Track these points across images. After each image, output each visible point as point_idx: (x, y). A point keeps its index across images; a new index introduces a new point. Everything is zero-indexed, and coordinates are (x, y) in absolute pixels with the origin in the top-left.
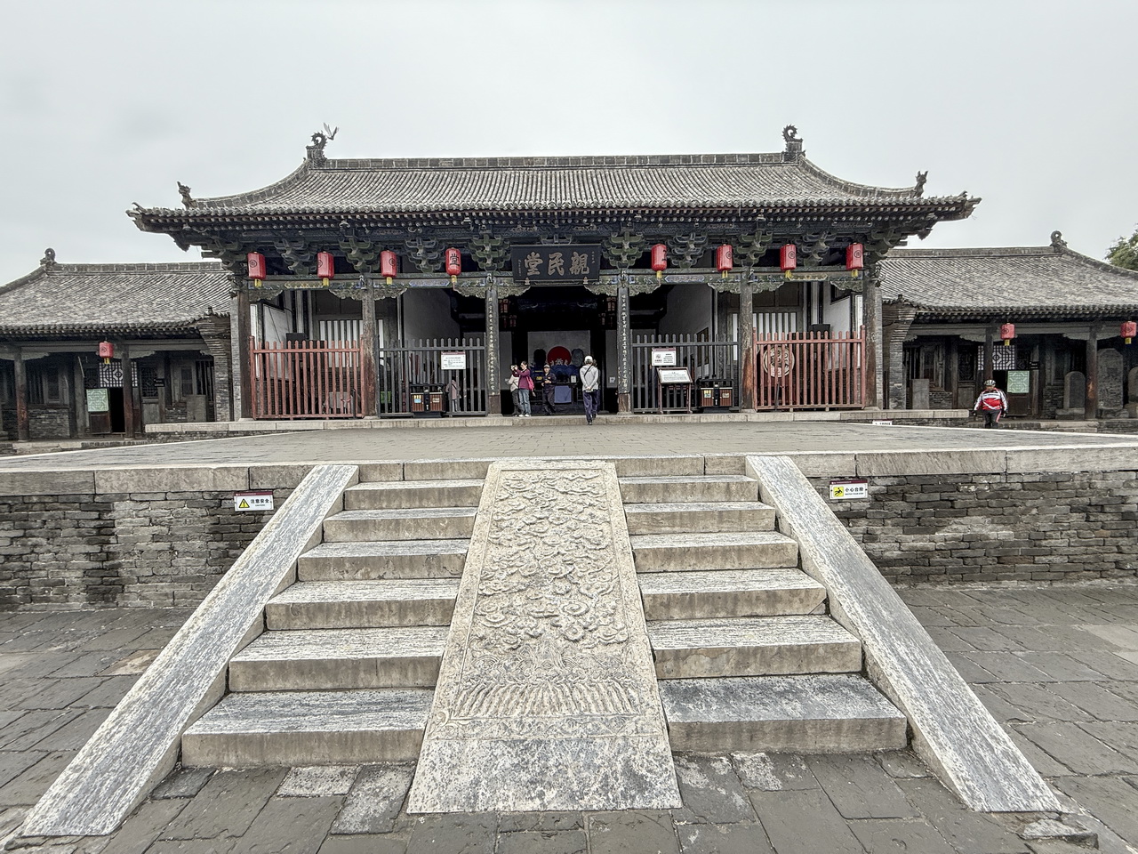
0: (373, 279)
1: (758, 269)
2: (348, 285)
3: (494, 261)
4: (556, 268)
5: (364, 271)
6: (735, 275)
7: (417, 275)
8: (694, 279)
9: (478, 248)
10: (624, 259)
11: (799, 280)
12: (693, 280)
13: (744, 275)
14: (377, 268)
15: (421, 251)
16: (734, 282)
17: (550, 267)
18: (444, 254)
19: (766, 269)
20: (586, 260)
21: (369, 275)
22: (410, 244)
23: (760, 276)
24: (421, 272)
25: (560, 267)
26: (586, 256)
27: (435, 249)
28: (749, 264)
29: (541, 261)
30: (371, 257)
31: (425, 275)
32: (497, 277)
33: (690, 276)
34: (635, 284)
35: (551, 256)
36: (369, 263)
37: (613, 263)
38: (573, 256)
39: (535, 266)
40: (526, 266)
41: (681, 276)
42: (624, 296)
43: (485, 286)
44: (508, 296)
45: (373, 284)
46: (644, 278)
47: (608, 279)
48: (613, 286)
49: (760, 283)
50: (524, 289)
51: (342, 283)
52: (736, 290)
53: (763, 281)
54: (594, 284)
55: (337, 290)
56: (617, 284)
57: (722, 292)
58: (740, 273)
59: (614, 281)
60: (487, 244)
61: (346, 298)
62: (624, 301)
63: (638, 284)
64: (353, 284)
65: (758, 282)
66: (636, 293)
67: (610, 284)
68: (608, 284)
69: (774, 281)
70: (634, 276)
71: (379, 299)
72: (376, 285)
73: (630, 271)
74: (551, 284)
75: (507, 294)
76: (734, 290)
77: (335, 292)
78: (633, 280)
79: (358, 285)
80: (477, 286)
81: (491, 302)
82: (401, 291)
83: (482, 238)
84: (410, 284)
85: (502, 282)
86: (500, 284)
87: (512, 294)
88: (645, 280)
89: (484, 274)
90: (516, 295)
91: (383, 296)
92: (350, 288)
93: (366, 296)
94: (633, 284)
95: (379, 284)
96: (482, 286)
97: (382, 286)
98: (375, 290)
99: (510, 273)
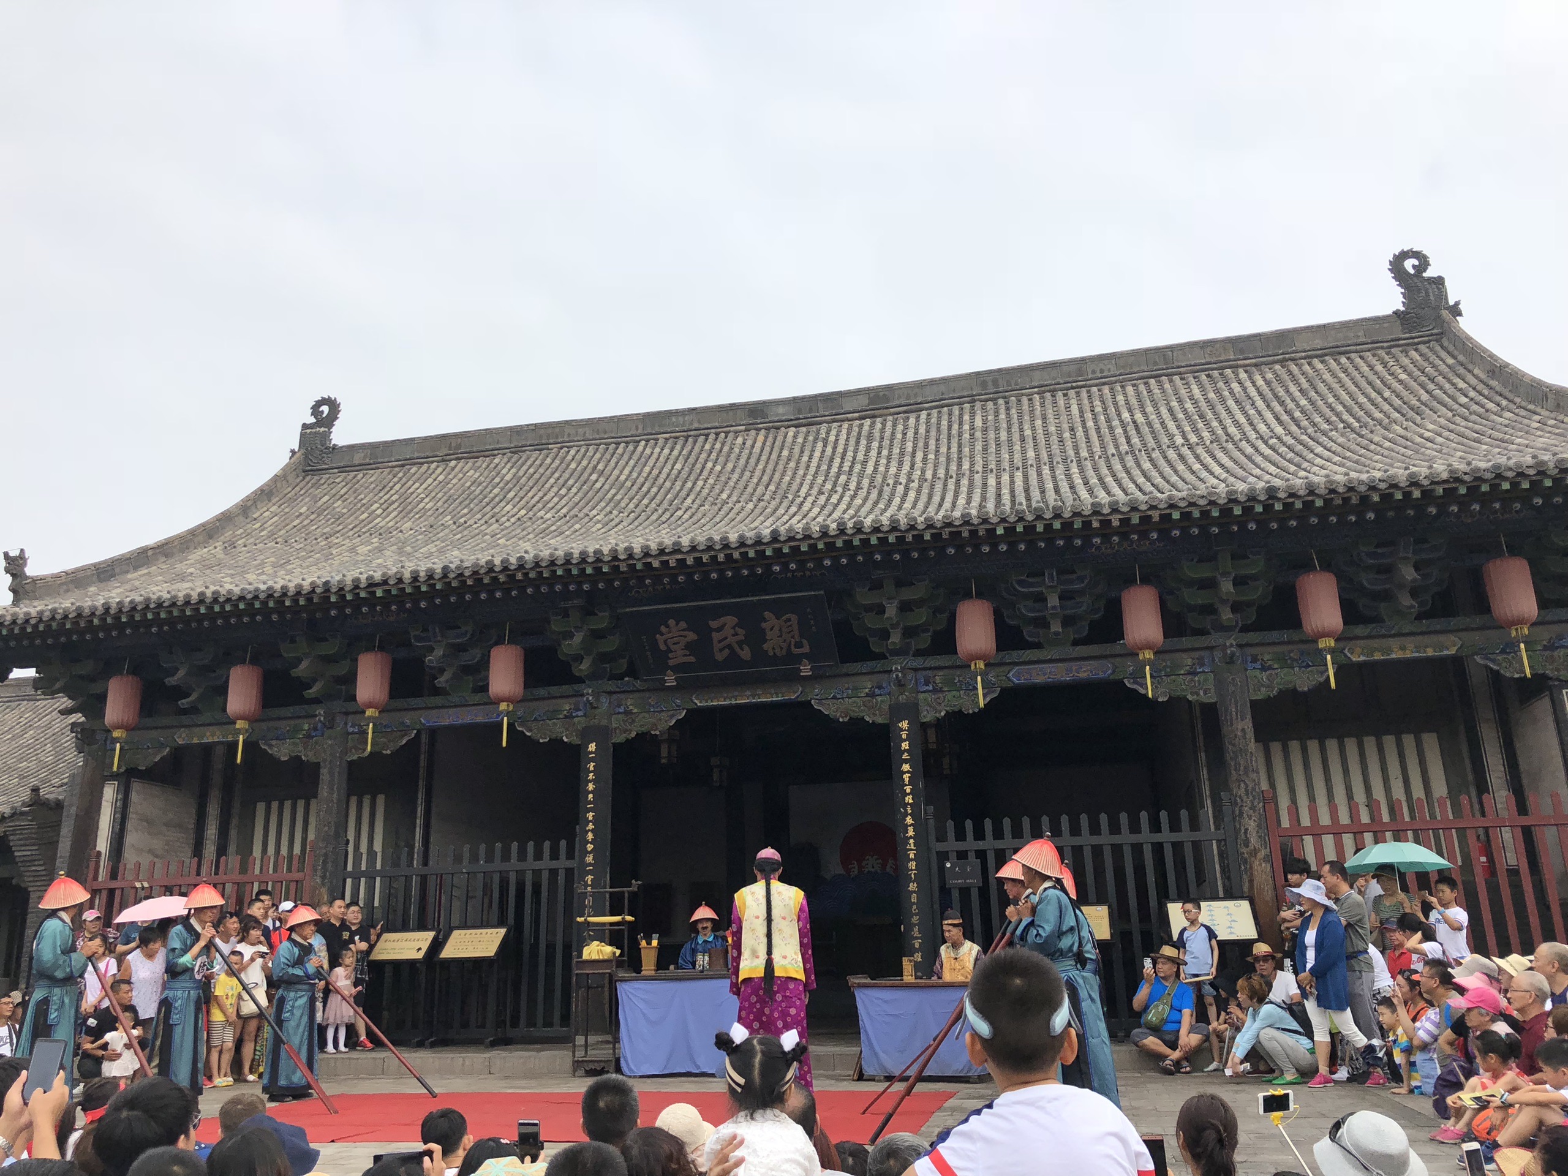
0: (347, 714)
1: (1255, 636)
2: (296, 730)
3: (604, 658)
4: (729, 646)
5: (325, 699)
6: (1196, 654)
7: (441, 699)
8: (1086, 670)
9: (564, 634)
10: (895, 638)
11: (1378, 656)
12: (1083, 675)
13: (1218, 655)
14: (345, 692)
15: (436, 654)
16: (1195, 673)
17: (717, 646)
18: (484, 659)
19: (1274, 636)
20: (796, 627)
21: (339, 705)
23: (1266, 654)
24: (443, 693)
25: (740, 643)
26: (794, 618)
28: (1223, 629)
29: (692, 636)
31: (454, 698)
32: (610, 693)
33: (1074, 666)
34: (935, 691)
35: (714, 624)
36: (338, 681)
37: (875, 645)
38: (765, 620)
39: (682, 645)
40: (663, 647)
41: (1046, 667)
42: (904, 724)
43: (585, 715)
44: (633, 734)
45: (346, 724)
46: (959, 676)
47: (867, 684)
48: (879, 699)
49: (1269, 672)
50: (672, 716)
51: (285, 726)
52: (1201, 693)
53: (1276, 666)
54: (834, 698)
55: (274, 742)
56: (889, 694)
57: (1166, 699)
58: (1211, 648)
59: (880, 687)
60: (578, 628)
61: (291, 758)
62: (904, 736)
63: (941, 691)
64: (306, 727)
65: (1264, 669)
66: (938, 715)
67: (872, 695)
68: (867, 695)
69: (1308, 666)
70: (930, 673)
71: (355, 757)
72: (353, 726)
73: (919, 662)
74: (734, 702)
75: (631, 731)
76: (1198, 695)
77: (271, 746)
78: (927, 683)
79: (315, 729)
80: (566, 717)
81: (591, 753)
82: (403, 736)
83: (566, 615)
84: (421, 721)
85: (623, 703)
86: (617, 710)
87: (645, 730)
88: (959, 681)
89: (582, 687)
90: (653, 732)
91: (365, 750)
92: (300, 736)
93: (328, 753)
94: (930, 692)
95: (360, 725)
96: (577, 716)
97: (364, 727)
98: (350, 737)
99: (638, 684)
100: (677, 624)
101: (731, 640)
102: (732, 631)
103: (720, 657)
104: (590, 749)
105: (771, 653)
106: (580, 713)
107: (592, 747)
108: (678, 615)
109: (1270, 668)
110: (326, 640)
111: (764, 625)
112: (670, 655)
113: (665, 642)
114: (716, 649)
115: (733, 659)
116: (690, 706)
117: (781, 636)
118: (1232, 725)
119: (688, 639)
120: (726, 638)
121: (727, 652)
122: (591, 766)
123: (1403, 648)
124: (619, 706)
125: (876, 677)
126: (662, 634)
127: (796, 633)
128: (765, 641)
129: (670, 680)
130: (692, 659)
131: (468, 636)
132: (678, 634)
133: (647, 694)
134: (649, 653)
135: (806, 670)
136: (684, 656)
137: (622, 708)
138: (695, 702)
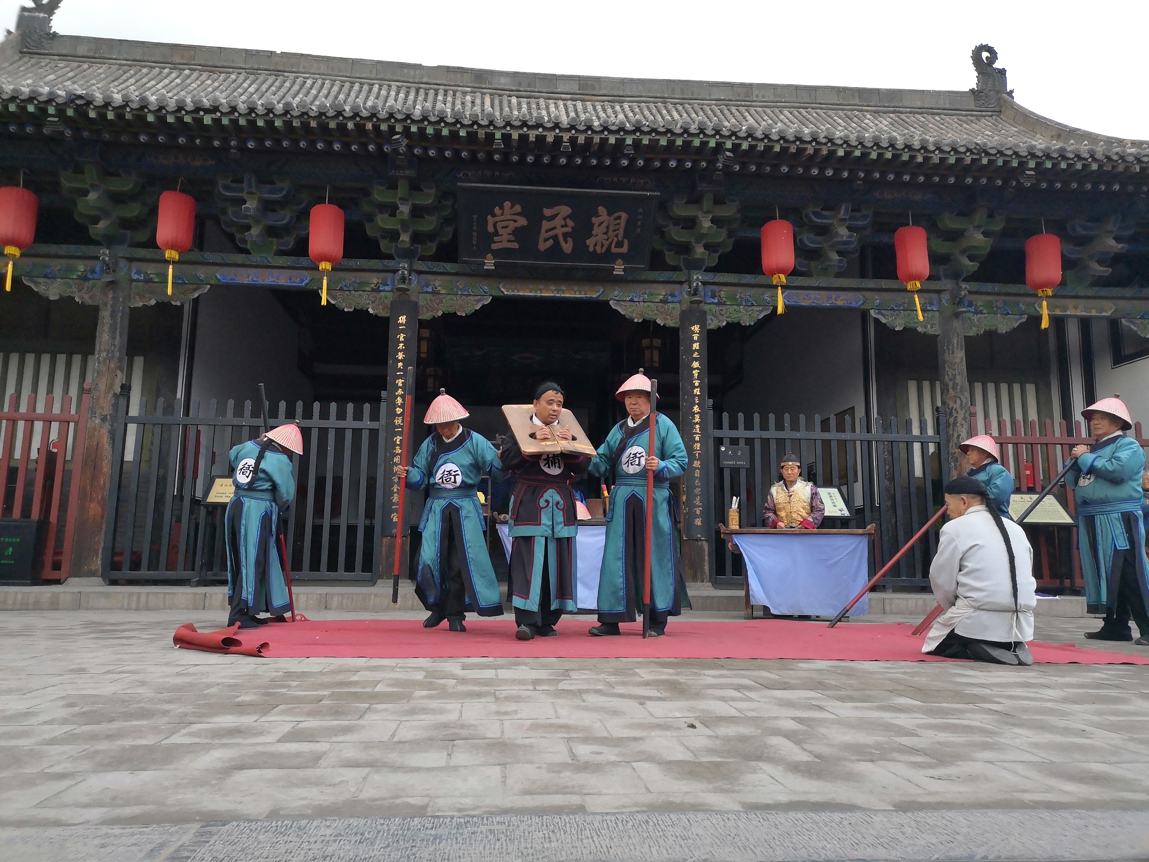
0: (131, 260)
1: (974, 286)
2: (72, 270)
3: (416, 238)
4: (555, 238)
5: (110, 241)
7: (240, 258)
8: (842, 300)
9: (382, 207)
10: (699, 251)
11: (1058, 312)
12: (840, 303)
13: (945, 297)
14: (143, 236)
15: (251, 205)
17: (543, 235)
18: (304, 215)
19: (989, 287)
20: (623, 225)
21: (122, 250)
22: (227, 188)
23: (980, 301)
24: (247, 252)
25: (565, 235)
26: (624, 216)
27: (282, 204)
28: (956, 276)
29: (522, 222)
30: (133, 211)
31: (256, 258)
32: (419, 273)
33: (834, 294)
34: (719, 304)
35: (547, 212)
36: (126, 224)
37: (670, 258)
38: (597, 215)
39: (509, 230)
40: (490, 229)
41: (813, 294)
42: (696, 328)
43: (392, 291)
44: (440, 313)
45: (130, 270)
46: (740, 293)
47: (662, 291)
48: (671, 305)
49: (979, 316)
50: (478, 301)
51: (56, 264)
52: (929, 326)
53: (985, 311)
54: (632, 301)
55: (41, 280)
56: (680, 302)
57: (901, 329)
58: (939, 292)
59: (673, 295)
60: (403, 200)
61: (62, 299)
62: (695, 338)
63: (724, 304)
64: (82, 268)
65: (976, 313)
66: (720, 324)
67: (664, 301)
68: (662, 301)
69: (1008, 314)
70: (716, 288)
71: (140, 304)
72: (138, 273)
73: (709, 277)
74: (539, 294)
75: (438, 310)
76: (926, 327)
77: (36, 283)
78: (713, 296)
79: (93, 271)
80: (373, 290)
81: (402, 324)
82: (195, 290)
83: (393, 187)
84: (216, 277)
85: (432, 283)
86: (425, 289)
87: (451, 310)
88: (740, 297)
89: (391, 264)
90: (459, 314)
91: (150, 299)
92: (75, 277)
93: (110, 295)
94: (715, 304)
95: (146, 273)
96: (384, 291)
97: (151, 276)
98: (134, 284)
99: (449, 267)
100: (512, 207)
101: (559, 231)
102: (563, 223)
103: (543, 246)
104: (400, 321)
105: (591, 249)
106: (387, 288)
107: (402, 319)
108: (514, 197)
109: (981, 312)
110: (118, 175)
111: (594, 220)
112: (496, 239)
113: (495, 225)
114: (541, 240)
115: (555, 251)
116: (497, 294)
117: (606, 233)
118: (953, 353)
119: (518, 225)
120: (555, 228)
121: (551, 242)
122: (402, 337)
123: (1076, 308)
124: (427, 286)
125: (670, 287)
126: (494, 215)
127: (621, 233)
128: (591, 236)
129: (489, 264)
130: (515, 245)
131: (284, 193)
132: (509, 217)
133: (454, 278)
134: (475, 234)
135: (619, 269)
136: (509, 241)
137: (430, 288)
138: (502, 289)
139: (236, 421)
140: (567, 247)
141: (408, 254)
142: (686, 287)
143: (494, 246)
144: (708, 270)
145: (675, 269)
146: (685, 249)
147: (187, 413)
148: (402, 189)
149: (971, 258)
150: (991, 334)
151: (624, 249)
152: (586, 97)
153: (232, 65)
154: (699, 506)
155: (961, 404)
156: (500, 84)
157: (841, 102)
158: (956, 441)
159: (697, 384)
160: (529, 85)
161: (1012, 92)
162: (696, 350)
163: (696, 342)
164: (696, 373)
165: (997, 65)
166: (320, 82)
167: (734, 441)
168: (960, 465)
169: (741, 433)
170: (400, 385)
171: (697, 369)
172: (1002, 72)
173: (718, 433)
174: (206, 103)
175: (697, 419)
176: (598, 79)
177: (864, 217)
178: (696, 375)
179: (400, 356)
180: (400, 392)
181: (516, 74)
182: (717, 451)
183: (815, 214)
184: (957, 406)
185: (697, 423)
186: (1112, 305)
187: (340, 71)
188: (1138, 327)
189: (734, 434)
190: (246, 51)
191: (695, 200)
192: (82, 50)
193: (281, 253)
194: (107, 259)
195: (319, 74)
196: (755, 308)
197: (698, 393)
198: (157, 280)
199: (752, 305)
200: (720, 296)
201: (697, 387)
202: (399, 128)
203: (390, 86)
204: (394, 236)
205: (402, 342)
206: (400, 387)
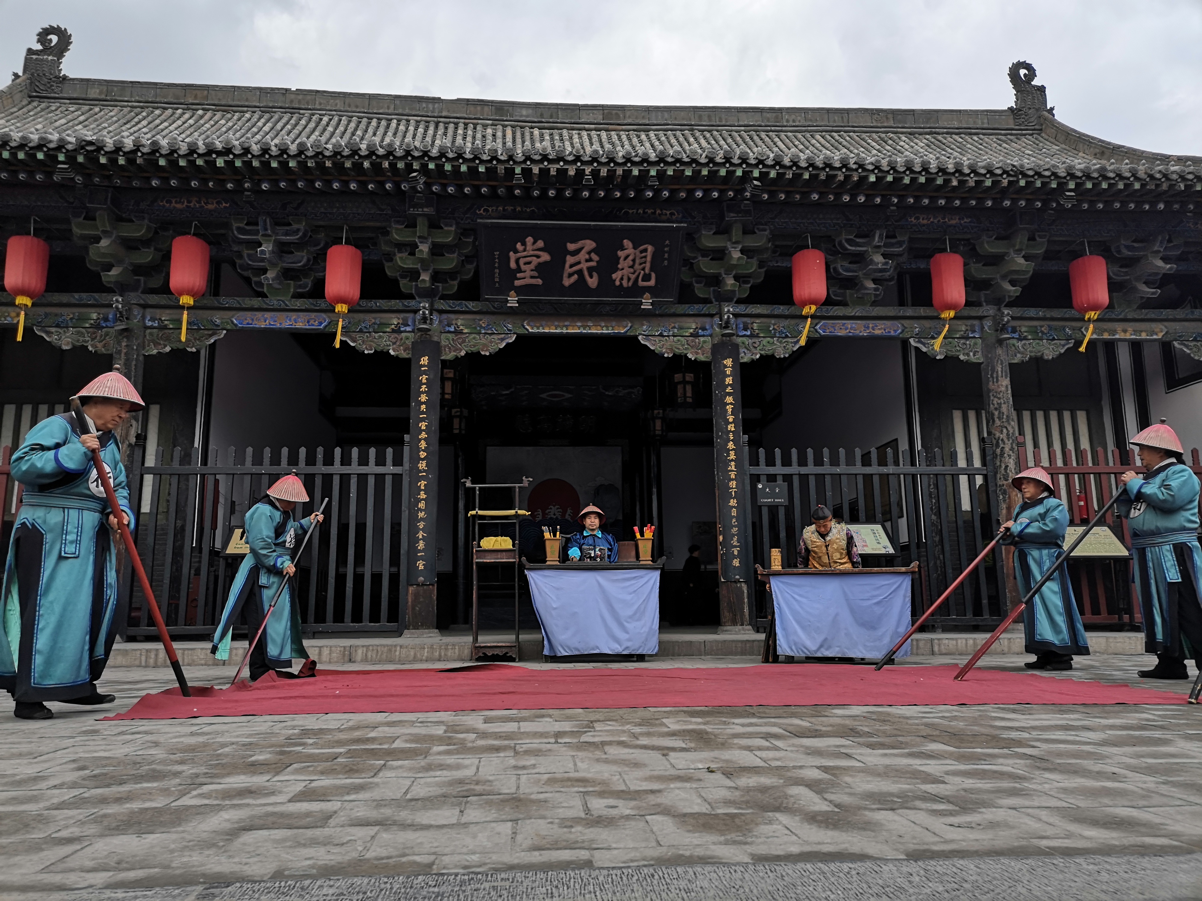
0: (145, 306)
1: (1017, 311)
2: (83, 318)
3: (436, 277)
4: (580, 272)
5: (122, 288)
6: (969, 322)
7: (256, 302)
8: (879, 329)
9: (401, 246)
10: (730, 281)
11: (1106, 336)
12: (877, 332)
13: (988, 324)
14: (156, 282)
15: (267, 248)
16: (967, 338)
17: (568, 270)
18: (320, 258)
19: (1032, 312)
20: (649, 258)
21: (134, 297)
22: (241, 230)
23: (1024, 327)
24: (263, 295)
25: (590, 270)
26: (650, 248)
27: (300, 245)
28: (998, 302)
29: (545, 257)
30: (146, 256)
31: (273, 301)
32: (441, 312)
33: (871, 323)
34: (751, 336)
35: (571, 247)
36: (138, 270)
37: (700, 291)
38: (623, 249)
39: (532, 266)
40: (513, 265)
41: (849, 323)
42: (729, 362)
43: (413, 331)
44: (463, 353)
45: (143, 317)
46: (774, 325)
47: (692, 325)
48: (702, 339)
49: (1023, 342)
50: (502, 340)
51: (68, 313)
52: (971, 354)
53: (1030, 337)
54: (661, 335)
55: (53, 330)
56: (711, 336)
57: (942, 357)
58: (981, 318)
59: (704, 329)
60: (423, 239)
61: (74, 348)
62: (728, 373)
63: (757, 336)
64: (94, 316)
65: (1020, 339)
66: (753, 357)
67: (695, 335)
68: (692, 335)
69: (1054, 339)
70: (748, 320)
71: (155, 352)
72: (152, 319)
73: (741, 309)
74: (565, 331)
75: (461, 350)
76: (968, 355)
77: (48, 333)
78: (745, 329)
79: (106, 319)
80: (393, 331)
81: (424, 366)
82: (211, 336)
83: (412, 225)
84: (232, 322)
85: (454, 322)
86: (447, 329)
87: (474, 349)
88: (774, 329)
89: (412, 303)
90: (483, 353)
91: (165, 346)
92: (87, 325)
93: (124, 344)
94: (748, 336)
95: (160, 319)
96: (405, 331)
97: (166, 322)
98: (148, 331)
99: (471, 305)
100: (534, 243)
101: (584, 266)
102: (587, 257)
103: (567, 282)
104: (422, 362)
105: (617, 283)
106: (408, 329)
107: (424, 360)
108: (537, 233)
109: (1025, 338)
110: (131, 221)
111: (620, 253)
112: (518, 275)
113: (517, 261)
114: (565, 275)
115: (580, 286)
116: (521, 331)
117: (632, 267)
118: (997, 381)
119: (541, 260)
120: (579, 263)
121: (576, 276)
122: (424, 378)
123: (1125, 331)
124: (449, 325)
125: (700, 320)
126: (516, 251)
127: (648, 266)
128: (616, 270)
129: (513, 301)
130: (539, 282)
131: (301, 234)
132: (532, 253)
133: (478, 317)
134: (497, 271)
135: (647, 303)
136: (532, 277)
137: (453, 327)
138: (527, 327)
139: (255, 469)
140: (593, 282)
141: (429, 294)
142: (717, 319)
143: (517, 283)
144: (739, 302)
145: (706, 301)
146: (715, 281)
147: (205, 462)
148: (422, 228)
149: (1013, 283)
150: (1037, 361)
151: (652, 283)
152: (611, 127)
153: (247, 103)
154: (736, 547)
155: (1008, 434)
156: (521, 116)
157: (875, 124)
158: (1003, 472)
159: (731, 420)
160: (551, 117)
161: (1052, 109)
162: (729, 385)
163: (729, 376)
164: (729, 408)
165: (1036, 82)
166: (336, 118)
167: (771, 478)
168: (1009, 497)
169: (778, 469)
170: (423, 428)
171: (731, 404)
172: (1042, 89)
173: (754, 470)
174: (219, 146)
175: (732, 456)
176: (623, 108)
177: (900, 244)
178: (730, 411)
179: (423, 398)
180: (423, 435)
181: (537, 105)
182: (754, 488)
183: (849, 241)
184: (1004, 436)
185: (732, 460)
186: (1163, 327)
187: (357, 107)
188: (1190, 349)
189: (771, 470)
190: (260, 89)
191: (724, 231)
192: (93, 93)
193: (298, 296)
194: (120, 306)
195: (335, 111)
196: (790, 340)
197: (733, 429)
198: (171, 326)
199: (787, 336)
200: (752, 328)
201: (731, 423)
202: (416, 166)
203: (408, 121)
204: (414, 275)
205: (424, 384)
206: (424, 430)
